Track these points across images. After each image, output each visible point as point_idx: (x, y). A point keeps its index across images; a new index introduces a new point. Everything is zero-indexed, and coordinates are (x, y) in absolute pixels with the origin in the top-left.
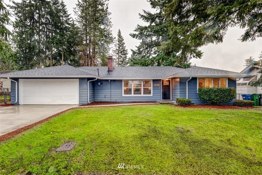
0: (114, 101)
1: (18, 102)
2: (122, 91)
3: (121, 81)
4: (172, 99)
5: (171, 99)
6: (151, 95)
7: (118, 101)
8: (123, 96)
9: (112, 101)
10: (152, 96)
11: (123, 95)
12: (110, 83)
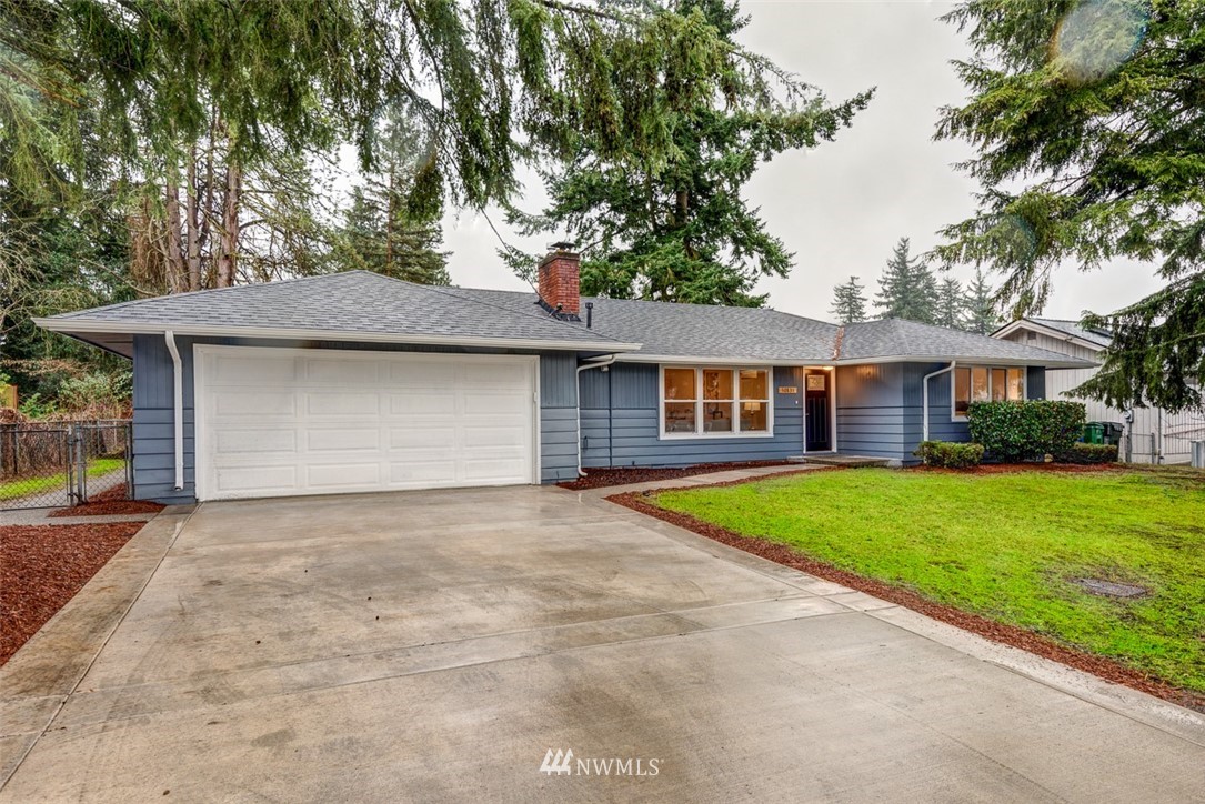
0: (627, 462)
1: (190, 483)
2: (657, 418)
3: (652, 369)
4: (838, 449)
5: (834, 449)
6: (769, 433)
7: (642, 462)
8: (661, 438)
9: (618, 463)
10: (772, 435)
11: (664, 436)
12: (606, 376)
